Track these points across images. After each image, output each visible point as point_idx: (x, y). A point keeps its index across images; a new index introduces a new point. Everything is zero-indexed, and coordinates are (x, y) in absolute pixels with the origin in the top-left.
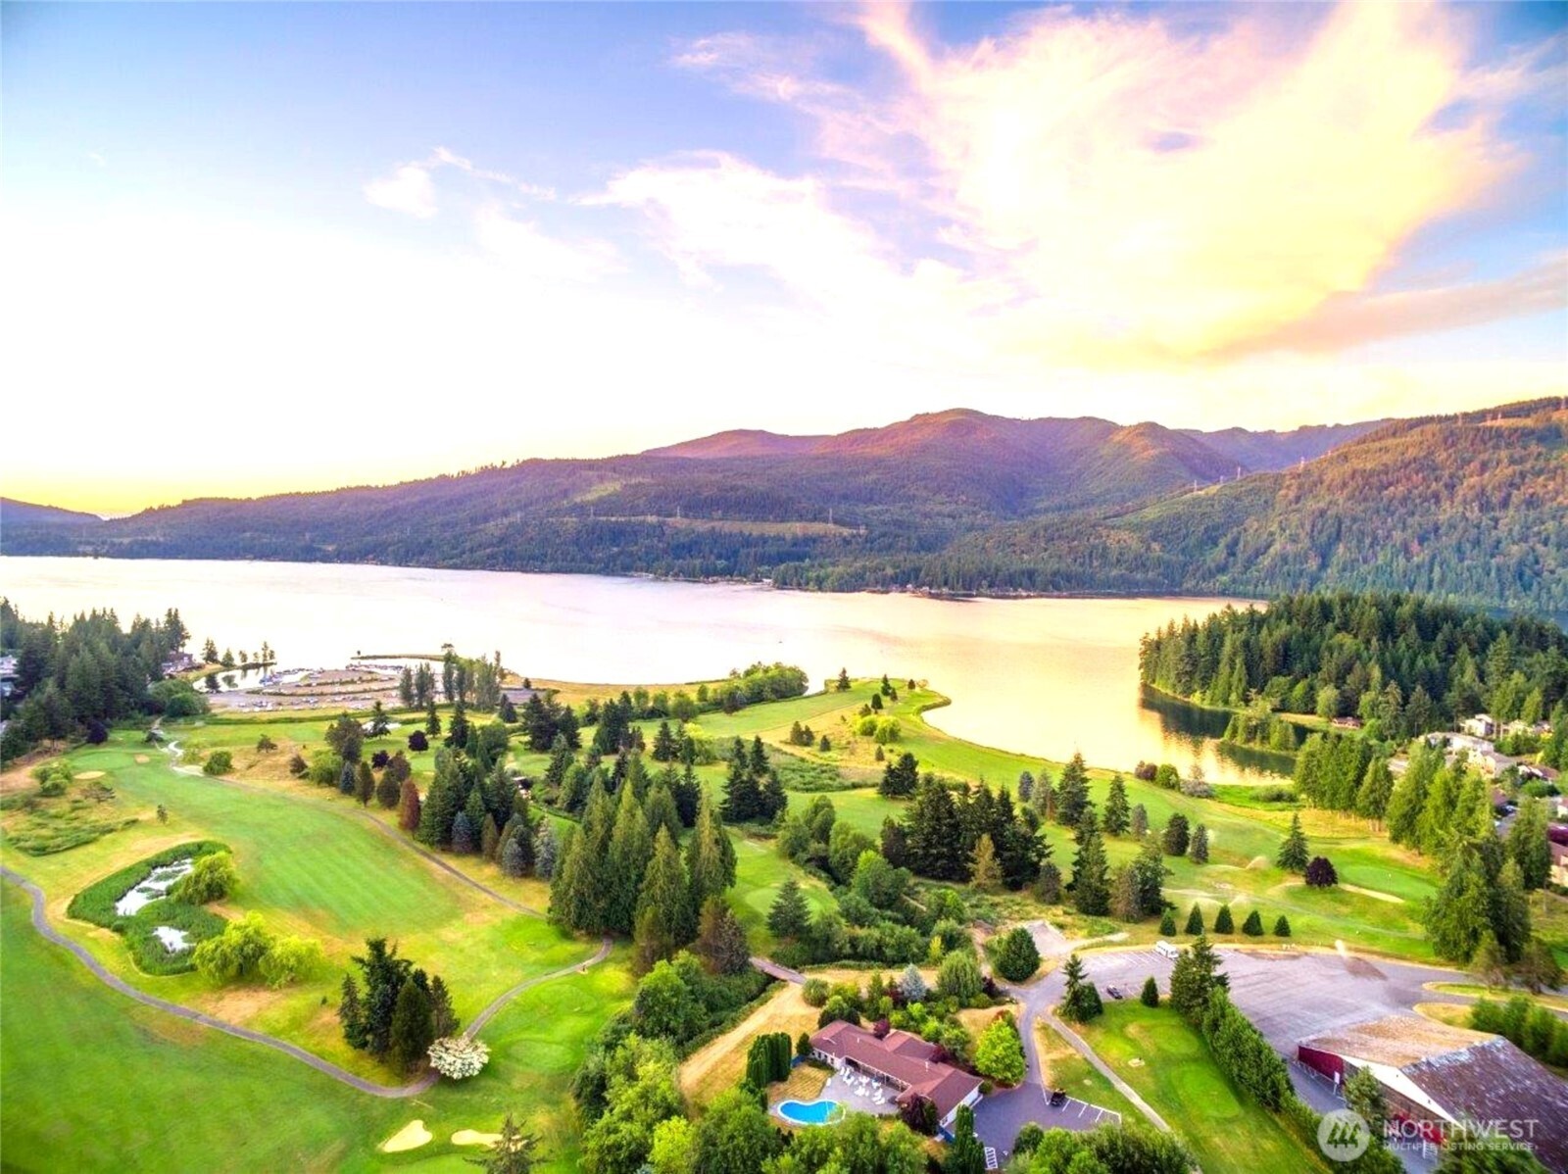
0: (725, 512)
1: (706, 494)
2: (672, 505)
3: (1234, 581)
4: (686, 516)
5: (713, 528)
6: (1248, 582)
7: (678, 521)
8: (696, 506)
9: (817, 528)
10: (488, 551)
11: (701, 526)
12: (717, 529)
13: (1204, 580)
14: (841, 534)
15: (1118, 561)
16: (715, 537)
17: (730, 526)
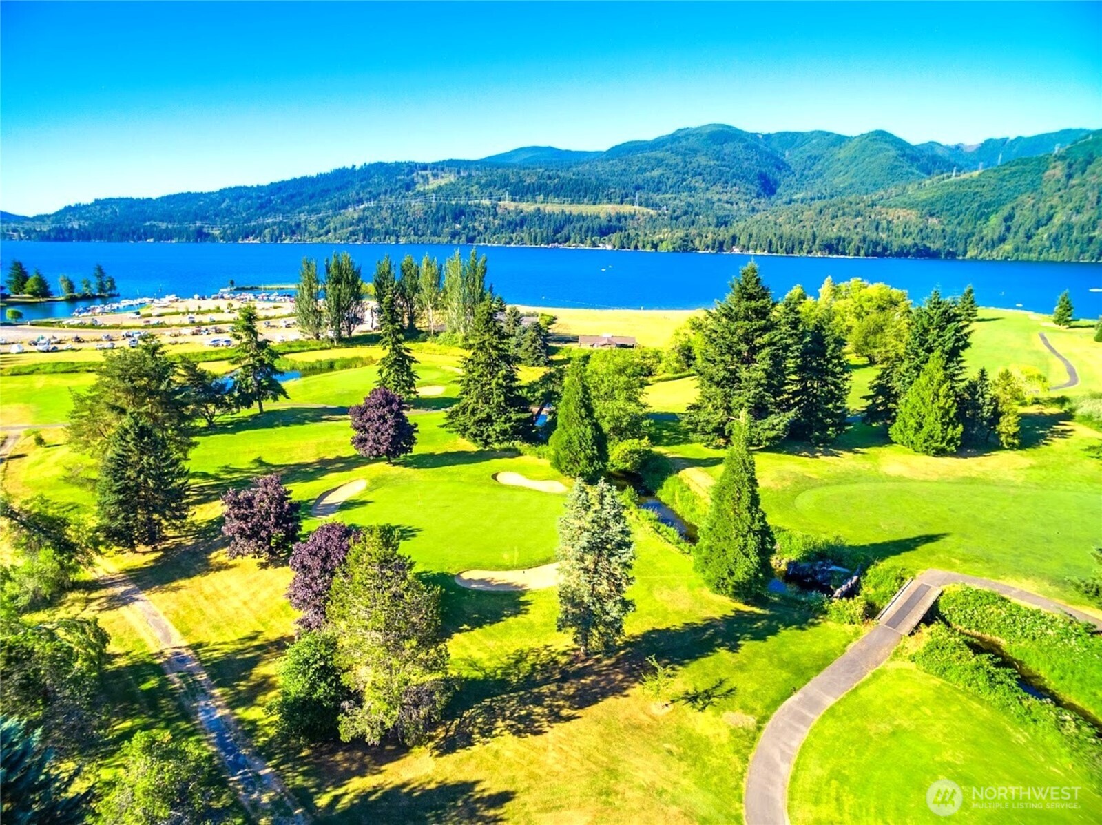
0: (546, 196)
1: (528, 181)
2: (501, 191)
3: (1017, 249)
4: (513, 200)
5: (539, 209)
6: (1030, 250)
7: (508, 204)
8: (520, 191)
9: (626, 209)
10: (350, 229)
11: (528, 207)
12: (542, 209)
13: (987, 249)
14: (648, 213)
15: (904, 234)
16: (540, 216)
17: (553, 207)
